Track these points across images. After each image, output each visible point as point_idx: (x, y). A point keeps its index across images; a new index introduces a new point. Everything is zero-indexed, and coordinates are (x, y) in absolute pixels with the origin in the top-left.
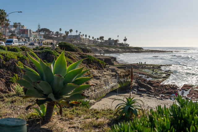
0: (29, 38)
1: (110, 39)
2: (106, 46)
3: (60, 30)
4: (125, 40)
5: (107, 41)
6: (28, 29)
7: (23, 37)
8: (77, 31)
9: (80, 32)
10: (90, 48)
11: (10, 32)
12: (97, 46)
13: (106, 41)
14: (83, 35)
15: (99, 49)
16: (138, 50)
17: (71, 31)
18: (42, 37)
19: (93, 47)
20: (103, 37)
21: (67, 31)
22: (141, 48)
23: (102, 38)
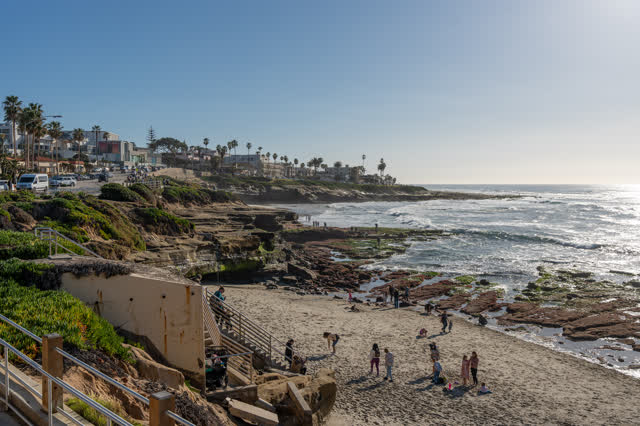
0: (121, 164)
1: (338, 165)
2: (325, 184)
3: (206, 142)
4: (382, 167)
5: (331, 169)
6: (120, 142)
7: (106, 162)
8: (249, 146)
9: (260, 148)
10: (279, 188)
11: (74, 149)
12: (302, 182)
13: (328, 171)
14: (268, 155)
15: (303, 191)
16: (413, 194)
17: (234, 144)
18: (159, 160)
19: (288, 186)
20: (320, 160)
21: (222, 146)
22: (421, 188)
23: (316, 162)
